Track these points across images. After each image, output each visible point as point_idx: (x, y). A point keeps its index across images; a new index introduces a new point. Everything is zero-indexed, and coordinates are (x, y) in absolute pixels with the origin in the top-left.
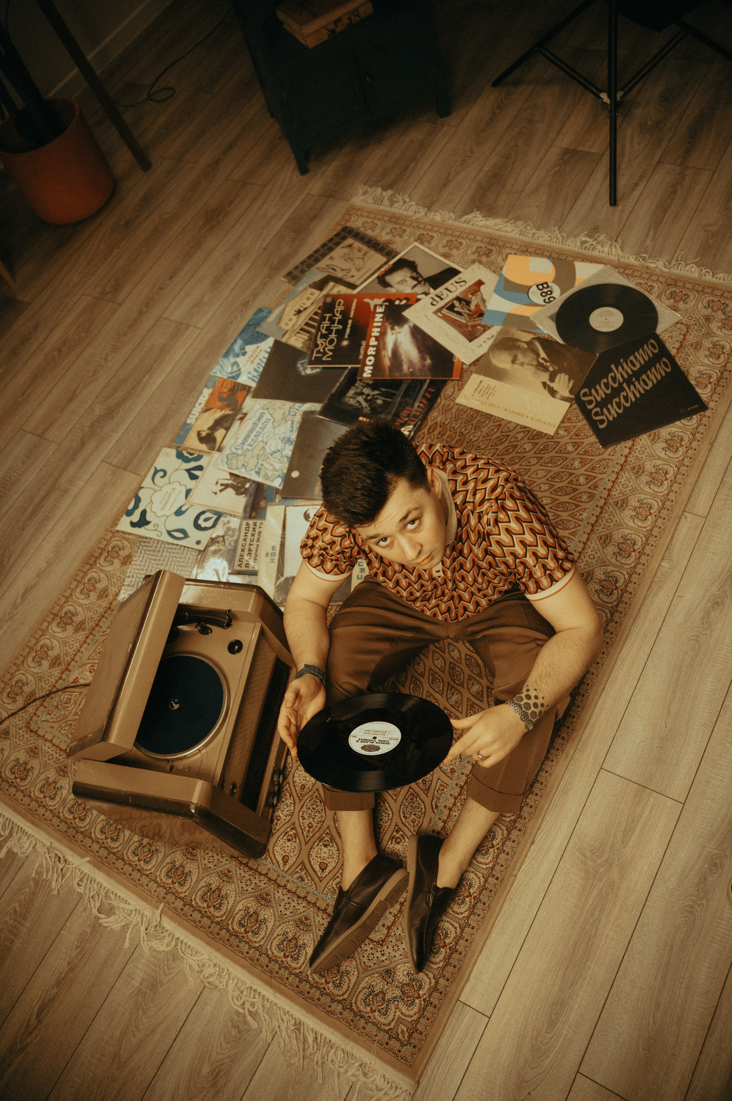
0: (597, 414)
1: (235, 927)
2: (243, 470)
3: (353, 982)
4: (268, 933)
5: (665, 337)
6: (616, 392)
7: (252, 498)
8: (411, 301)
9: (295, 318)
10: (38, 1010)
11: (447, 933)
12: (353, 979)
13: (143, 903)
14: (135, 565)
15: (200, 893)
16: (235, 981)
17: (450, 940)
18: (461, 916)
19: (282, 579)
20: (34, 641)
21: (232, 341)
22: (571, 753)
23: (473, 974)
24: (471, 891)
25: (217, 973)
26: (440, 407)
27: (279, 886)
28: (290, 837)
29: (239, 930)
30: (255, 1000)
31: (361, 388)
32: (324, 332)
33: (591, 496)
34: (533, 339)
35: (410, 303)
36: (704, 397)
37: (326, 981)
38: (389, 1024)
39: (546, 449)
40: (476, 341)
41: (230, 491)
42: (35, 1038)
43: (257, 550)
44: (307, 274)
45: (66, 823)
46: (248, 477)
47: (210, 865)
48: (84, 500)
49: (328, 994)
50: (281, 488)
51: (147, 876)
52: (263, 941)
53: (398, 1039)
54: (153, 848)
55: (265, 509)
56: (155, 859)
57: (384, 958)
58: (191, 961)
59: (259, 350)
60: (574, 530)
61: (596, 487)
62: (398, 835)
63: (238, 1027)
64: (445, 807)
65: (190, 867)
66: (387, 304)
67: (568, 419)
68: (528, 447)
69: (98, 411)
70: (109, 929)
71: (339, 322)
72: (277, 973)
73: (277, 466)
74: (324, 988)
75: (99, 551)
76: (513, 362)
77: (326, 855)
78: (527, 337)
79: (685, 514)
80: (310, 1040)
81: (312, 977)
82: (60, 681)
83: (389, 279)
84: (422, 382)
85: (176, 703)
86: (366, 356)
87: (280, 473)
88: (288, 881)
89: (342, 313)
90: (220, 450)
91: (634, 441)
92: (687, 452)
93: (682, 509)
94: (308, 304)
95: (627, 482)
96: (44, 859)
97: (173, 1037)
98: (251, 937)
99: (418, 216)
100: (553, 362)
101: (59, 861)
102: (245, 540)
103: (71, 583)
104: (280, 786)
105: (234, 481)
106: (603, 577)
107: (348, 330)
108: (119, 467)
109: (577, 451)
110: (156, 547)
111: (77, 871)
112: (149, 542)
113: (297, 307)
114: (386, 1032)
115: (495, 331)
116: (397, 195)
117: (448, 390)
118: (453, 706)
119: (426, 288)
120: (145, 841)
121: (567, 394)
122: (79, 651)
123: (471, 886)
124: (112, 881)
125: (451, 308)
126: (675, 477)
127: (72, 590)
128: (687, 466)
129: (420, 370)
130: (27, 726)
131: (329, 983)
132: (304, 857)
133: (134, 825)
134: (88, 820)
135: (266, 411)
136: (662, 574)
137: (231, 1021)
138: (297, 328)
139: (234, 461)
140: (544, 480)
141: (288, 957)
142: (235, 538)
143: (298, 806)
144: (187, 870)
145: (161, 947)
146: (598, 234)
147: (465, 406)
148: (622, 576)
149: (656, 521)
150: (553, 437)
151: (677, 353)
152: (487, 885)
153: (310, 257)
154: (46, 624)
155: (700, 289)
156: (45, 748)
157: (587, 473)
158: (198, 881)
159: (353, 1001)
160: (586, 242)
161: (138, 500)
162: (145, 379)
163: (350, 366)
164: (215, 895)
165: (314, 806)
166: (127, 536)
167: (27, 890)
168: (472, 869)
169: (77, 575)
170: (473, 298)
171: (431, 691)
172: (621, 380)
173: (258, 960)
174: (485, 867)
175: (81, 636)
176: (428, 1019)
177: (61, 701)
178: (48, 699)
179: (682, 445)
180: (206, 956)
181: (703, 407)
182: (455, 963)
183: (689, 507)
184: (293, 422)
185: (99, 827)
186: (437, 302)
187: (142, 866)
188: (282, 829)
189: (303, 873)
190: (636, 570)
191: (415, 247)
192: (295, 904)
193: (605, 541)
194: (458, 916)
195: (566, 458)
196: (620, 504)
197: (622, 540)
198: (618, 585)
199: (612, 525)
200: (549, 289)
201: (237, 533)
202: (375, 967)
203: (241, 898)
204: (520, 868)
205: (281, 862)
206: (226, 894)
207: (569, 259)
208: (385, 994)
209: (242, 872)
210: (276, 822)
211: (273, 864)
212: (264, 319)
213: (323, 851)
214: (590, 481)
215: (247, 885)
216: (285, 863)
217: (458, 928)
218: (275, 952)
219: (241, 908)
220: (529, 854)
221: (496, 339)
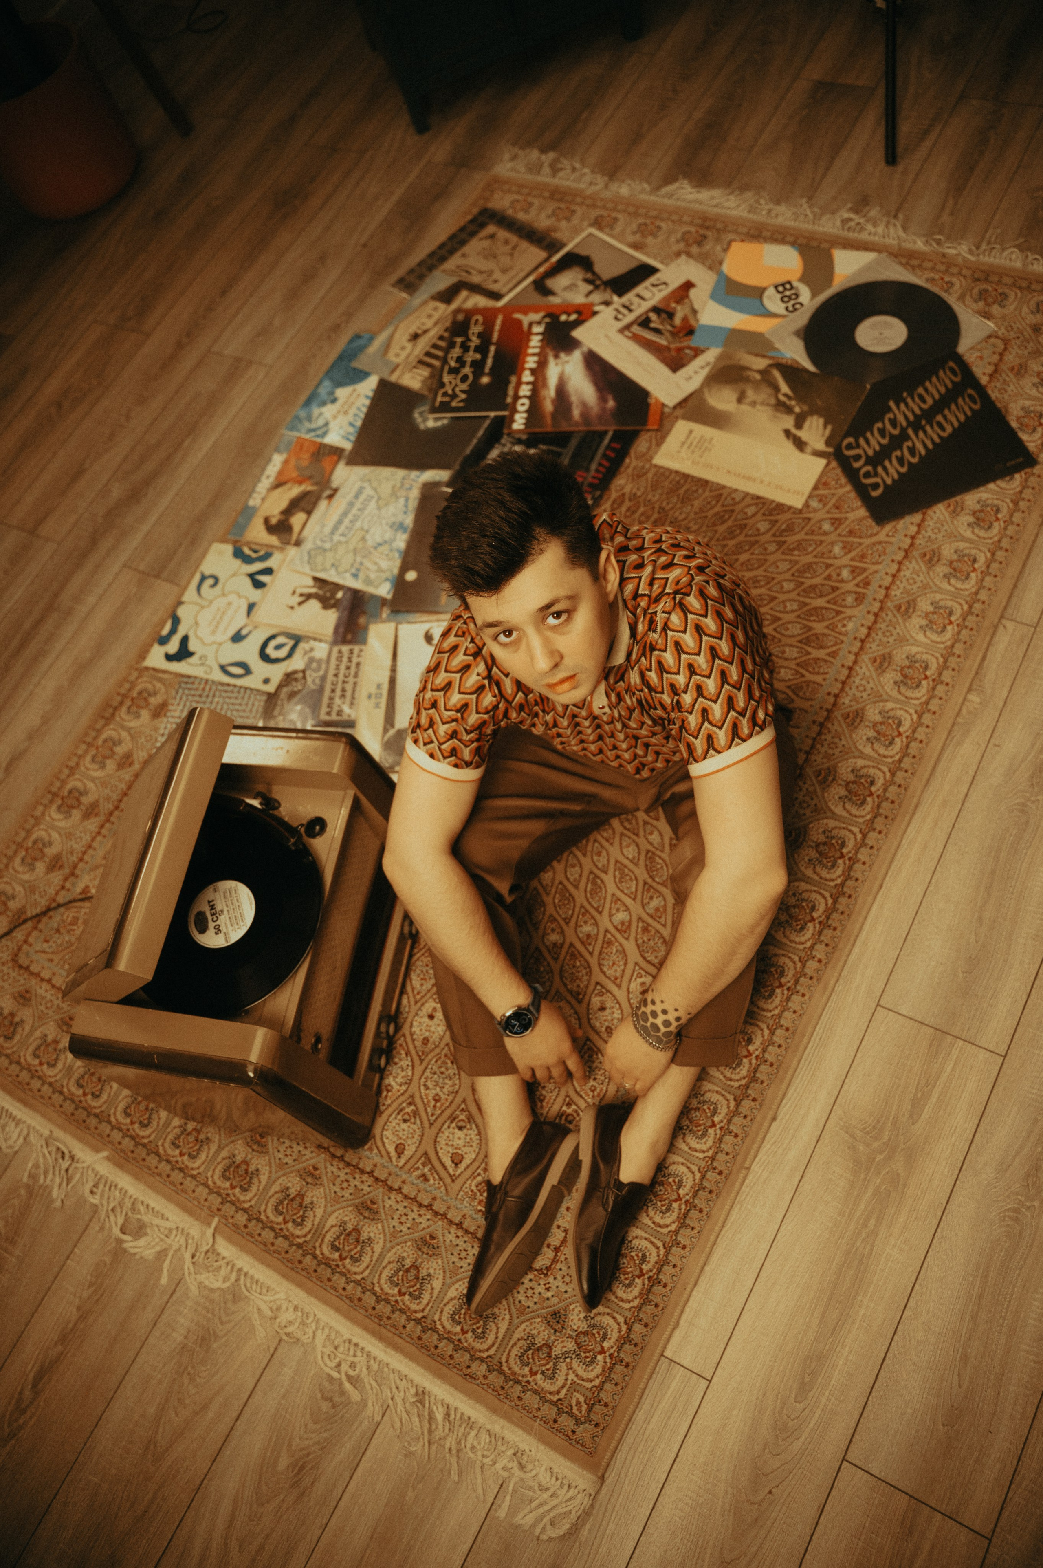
0: (867, 475)
1: (326, 1251)
2: (333, 572)
3: (502, 1330)
4: (374, 1259)
5: (970, 358)
6: (897, 442)
7: (346, 613)
8: (585, 314)
9: (409, 346)
10: (34, 1378)
11: (644, 1256)
12: (503, 1326)
13: (187, 1218)
14: (173, 717)
15: (273, 1201)
16: (327, 1331)
17: (650, 1266)
18: (665, 1230)
19: (392, 732)
20: (23, 834)
21: (315, 382)
22: (832, 983)
23: (684, 1317)
24: (681, 1192)
25: (299, 1320)
26: (630, 471)
27: (391, 1189)
28: (407, 1117)
29: (332, 1256)
30: (356, 1360)
31: (509, 445)
32: (453, 364)
33: (860, 599)
34: (770, 366)
35: (583, 317)
36: (1031, 447)
37: (462, 1329)
38: (558, 1392)
39: (790, 529)
40: (683, 372)
41: (314, 605)
42: (31, 1418)
43: (354, 690)
44: (428, 280)
45: (73, 1101)
46: (340, 581)
47: (286, 1160)
48: (98, 623)
49: (466, 1350)
50: (389, 597)
51: (193, 1177)
52: (367, 1272)
53: (571, 1414)
55: (366, 629)
56: (206, 1152)
57: (549, 1294)
58: (260, 1302)
59: (355, 394)
60: (834, 648)
61: (867, 583)
62: (569, 1111)
63: (331, 1400)
65: (258, 1162)
66: (547, 320)
67: (825, 484)
68: (763, 526)
69: (117, 492)
70: (138, 1257)
71: (477, 349)
72: (389, 1318)
73: (384, 564)
74: (459, 1340)
75: (119, 699)
76: (740, 400)
77: (461, 1143)
78: (761, 363)
79: (1004, 621)
80: (439, 1416)
81: (442, 1324)
82: (63, 893)
83: (550, 283)
84: (602, 434)
86: (516, 397)
87: (388, 574)
88: (404, 1182)
89: (480, 335)
90: (298, 543)
91: (924, 514)
92: (1005, 528)
93: (998, 614)
94: (429, 323)
95: (914, 576)
96: (40, 1155)
97: (235, 1415)
98: (348, 1266)
99: (594, 188)
100: (800, 399)
101: (63, 1158)
102: (336, 675)
103: (77, 747)
104: (391, 1041)
105: (320, 588)
106: (878, 718)
107: (490, 362)
108: (148, 575)
109: (838, 532)
110: (204, 689)
111: (90, 1172)
112: (193, 683)
113: (413, 329)
114: (553, 1403)
115: (711, 355)
116: (562, 159)
117: (641, 444)
118: (651, 917)
119: (607, 295)
120: (191, 1126)
121: (821, 446)
122: (90, 846)
123: (680, 1185)
124: (142, 1187)
125: (645, 323)
126: (988, 567)
127: (80, 757)
128: (1007, 550)
129: (600, 417)
130: (15, 959)
131: (467, 1332)
132: (428, 1146)
133: (173, 1102)
134: (104, 1096)
135: (366, 485)
136: (970, 713)
137: (321, 1390)
138: (413, 360)
139: (319, 559)
140: (788, 576)
141: (404, 1294)
142: (321, 673)
143: (419, 1069)
144: (252, 1168)
145: (215, 1282)
146: (867, 208)
147: (667, 469)
148: (908, 717)
149: (959, 633)
150: (800, 511)
151: (990, 382)
152: (705, 1184)
153: (432, 255)
154: (40, 808)
155: (1024, 284)
156: (41, 992)
157: (853, 563)
158: (269, 1184)
159: (504, 1359)
160: (850, 220)
161: (176, 621)
162: (186, 444)
163: (492, 414)
164: (295, 1204)
165: (443, 1070)
166: (160, 675)
167: (16, 1202)
169: (86, 734)
170: (679, 308)
171: (619, 894)
172: (904, 424)
173: (360, 1299)
174: (701, 1155)
175: (92, 825)
176: (616, 1384)
177: (63, 921)
178: (45, 919)
179: (997, 519)
180: (282, 1296)
181: (1030, 461)
182: (658, 1300)
183: (1009, 611)
184: (407, 499)
185: (122, 1106)
186: (624, 315)
187: (186, 1162)
188: (395, 1105)
189: (426, 1170)
190: (930, 707)
191: (590, 235)
192: (414, 1215)
193: (881, 664)
194: (662, 1230)
195: (822, 542)
196: (903, 608)
197: (907, 663)
198: (901, 730)
199: (891, 640)
200: (793, 291)
201: (324, 666)
202: (535, 1307)
203: (334, 1208)
204: (755, 1157)
205: (393, 1154)
206: (312, 1203)
207: (824, 245)
208: (551, 1348)
209: (335, 1169)
210: (385, 1093)
211: (382, 1156)
212: (362, 348)
213: (456, 1136)
214: (858, 575)
215: (343, 1189)
216: (399, 1154)
217: (661, 1248)
218: (386, 1287)
219: (333, 1224)
220: (769, 1136)
221: (712, 368)
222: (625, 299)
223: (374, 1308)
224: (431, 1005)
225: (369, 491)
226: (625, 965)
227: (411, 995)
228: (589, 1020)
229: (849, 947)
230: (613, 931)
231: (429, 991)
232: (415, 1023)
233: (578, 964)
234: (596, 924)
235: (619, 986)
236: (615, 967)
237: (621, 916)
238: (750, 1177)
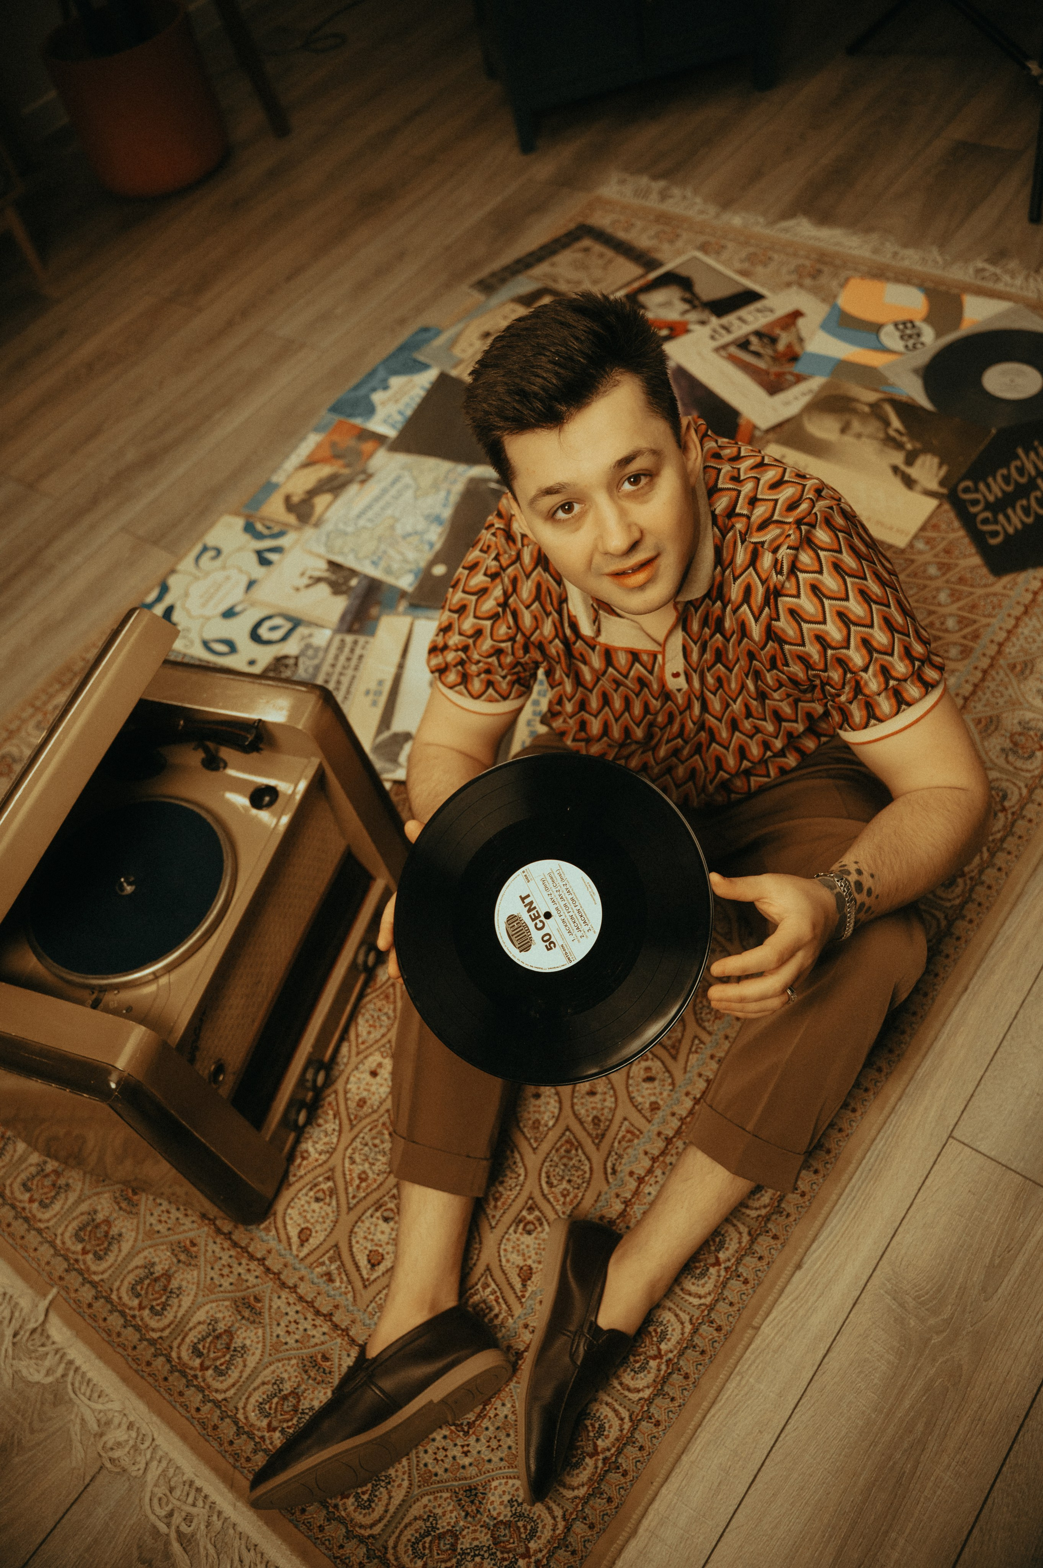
0: (986, 521)
1: (185, 1355)
2: (351, 557)
3: (396, 1502)
4: (245, 1375)
6: (1024, 490)
7: (357, 602)
9: (477, 343)
11: (602, 1427)
12: (398, 1496)
13: (20, 1283)
15: (131, 1278)
16: (164, 1464)
17: (607, 1443)
18: (635, 1397)
19: (386, 735)
21: (369, 369)
22: (893, 1100)
23: (645, 1523)
24: (663, 1347)
25: (131, 1443)
27: (283, 1285)
28: (320, 1195)
29: (191, 1363)
30: (194, 1511)
33: (966, 652)
34: (882, 400)
40: (781, 397)
41: (323, 589)
43: (351, 684)
44: (509, 284)
46: (358, 568)
47: (159, 1227)
48: (77, 585)
49: (341, 1521)
50: (410, 589)
51: (39, 1231)
52: (232, 1391)
54: (62, 1181)
55: (377, 619)
56: (61, 1202)
57: (466, 1461)
58: (87, 1410)
59: (412, 383)
61: (976, 636)
62: (530, 1218)
63: (150, 1561)
65: (124, 1225)
67: (934, 526)
69: (131, 455)
76: (844, 430)
77: (384, 1238)
78: (871, 397)
83: (645, 298)
85: (129, 884)
87: (413, 567)
88: (302, 1279)
90: (317, 525)
95: (1034, 635)
98: (209, 1380)
99: (704, 217)
100: (912, 435)
102: (333, 666)
103: (23, 711)
104: (319, 1094)
105: (333, 572)
108: (146, 541)
109: (946, 577)
115: (815, 383)
116: (674, 188)
120: (52, 1165)
121: (934, 486)
123: (663, 1337)
125: (744, 345)
127: (23, 721)
132: (341, 1236)
135: (406, 473)
137: (139, 1546)
139: (338, 542)
141: (274, 1430)
142: (316, 662)
143: (347, 1137)
144: (114, 1231)
145: (36, 1374)
146: (1005, 260)
148: (1016, 790)
150: (903, 551)
152: (697, 1340)
153: (518, 261)
157: (960, 613)
158: (131, 1256)
159: (391, 1543)
160: (983, 270)
161: (164, 589)
164: (158, 1287)
165: (377, 1141)
168: (671, 1305)
169: (37, 698)
170: (784, 335)
172: (1033, 472)
173: (215, 1427)
174: (696, 1301)
180: (116, 1406)
182: (612, 1492)
184: (449, 492)
186: (721, 335)
187: (35, 1211)
188: (309, 1178)
189: (333, 1267)
191: (694, 258)
192: (307, 1325)
193: (987, 727)
194: (631, 1396)
195: (925, 587)
196: (1018, 668)
197: (1018, 729)
198: (1007, 804)
199: (1001, 701)
200: (915, 331)
201: (321, 654)
202: (445, 1476)
203: (206, 1299)
204: (768, 1315)
205: (295, 1240)
206: (179, 1288)
207: (954, 291)
208: (457, 1539)
209: (217, 1249)
210: (298, 1161)
211: (280, 1241)
212: (427, 341)
213: (379, 1229)
214: (966, 626)
215: (222, 1275)
216: (303, 1242)
217: (627, 1420)
218: (252, 1416)
219: (202, 1319)
220: (789, 1288)
221: (816, 396)
222: (725, 320)
223: (231, 1443)
224: (378, 1058)
225: (407, 479)
227: (354, 1043)
228: (573, 1106)
229: (918, 1058)
231: (377, 1041)
232: (352, 1079)
238: (758, 1341)
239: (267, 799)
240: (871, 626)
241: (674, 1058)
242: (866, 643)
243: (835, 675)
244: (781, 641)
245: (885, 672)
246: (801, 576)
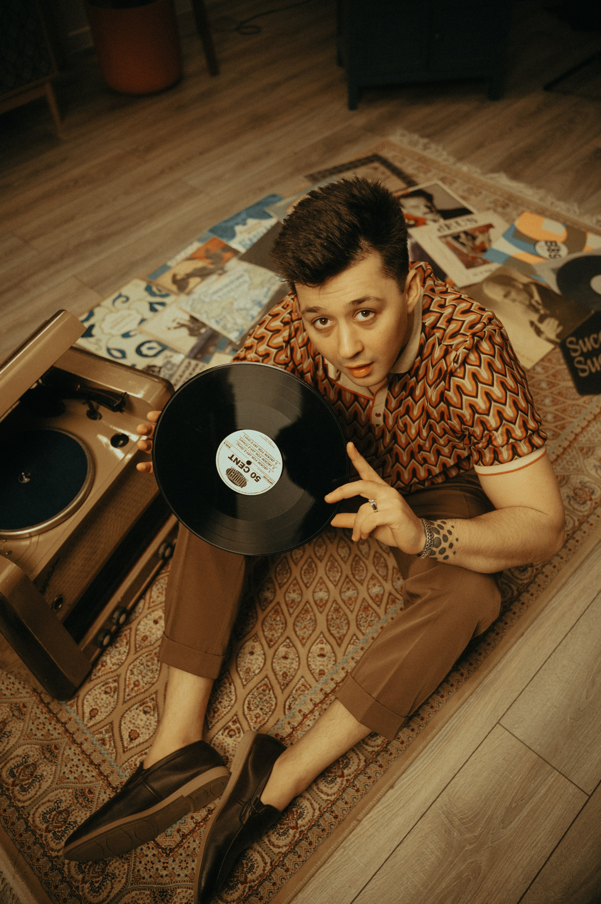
0: (579, 362)
1: (5, 774)
3: (115, 891)
4: (39, 794)
7: (203, 342)
11: (252, 866)
12: (118, 888)
17: (254, 877)
18: (276, 850)
21: (237, 212)
22: (467, 694)
24: (300, 822)
27: (74, 742)
28: (108, 690)
29: (7, 780)
33: (556, 436)
34: (531, 283)
37: (84, 877)
40: (472, 271)
41: (184, 332)
47: (6, 692)
50: (235, 340)
52: (29, 802)
55: (212, 354)
59: (260, 225)
61: (563, 428)
62: (233, 727)
64: (300, 711)
67: (549, 360)
72: (29, 848)
73: (239, 321)
74: (77, 888)
76: (506, 296)
77: (142, 724)
78: (525, 280)
81: (69, 866)
83: (403, 201)
85: (27, 477)
87: (240, 328)
88: (86, 740)
90: (188, 294)
95: (597, 432)
98: (16, 793)
99: (446, 163)
100: (545, 306)
102: (181, 376)
104: (119, 628)
105: (192, 323)
108: (87, 285)
109: (551, 390)
115: (494, 266)
116: (432, 144)
118: (344, 602)
119: (437, 217)
121: (553, 336)
123: (301, 816)
125: (456, 237)
131: (86, 883)
132: (115, 718)
135: (246, 274)
139: (199, 306)
141: (50, 830)
142: (171, 372)
143: (132, 657)
148: (572, 522)
152: (321, 822)
153: (335, 168)
157: (557, 413)
161: (91, 314)
165: (149, 664)
168: (308, 796)
170: (480, 236)
171: (325, 578)
173: (13, 824)
174: (325, 797)
184: (269, 289)
186: (444, 230)
188: (103, 678)
189: (107, 736)
190: (589, 520)
191: (437, 185)
192: (83, 769)
194: (274, 849)
195: (538, 394)
196: (585, 450)
197: (579, 486)
199: (572, 468)
200: (556, 248)
201: (175, 368)
202: (149, 880)
203: (25, 742)
204: (367, 814)
205: (87, 715)
206: (10, 732)
207: (583, 230)
209: (38, 711)
210: (99, 666)
211: (78, 714)
212: (273, 203)
213: (140, 717)
214: (559, 421)
215: (38, 729)
216: (92, 717)
217: (269, 864)
218: (37, 820)
219: (20, 754)
220: (384, 799)
221: (493, 274)
222: (448, 222)
223: (21, 835)
224: (159, 613)
225: (246, 278)
226: (313, 631)
227: (147, 601)
228: (272, 663)
229: (487, 671)
230: (312, 603)
232: (142, 623)
233: (278, 619)
234: (301, 595)
235: (303, 645)
236: (305, 630)
237: (322, 595)
238: (359, 829)
239: (121, 442)
240: (505, 404)
241: (339, 645)
242: (500, 414)
243: (478, 430)
244: (449, 404)
245: (509, 433)
246: (467, 367)
